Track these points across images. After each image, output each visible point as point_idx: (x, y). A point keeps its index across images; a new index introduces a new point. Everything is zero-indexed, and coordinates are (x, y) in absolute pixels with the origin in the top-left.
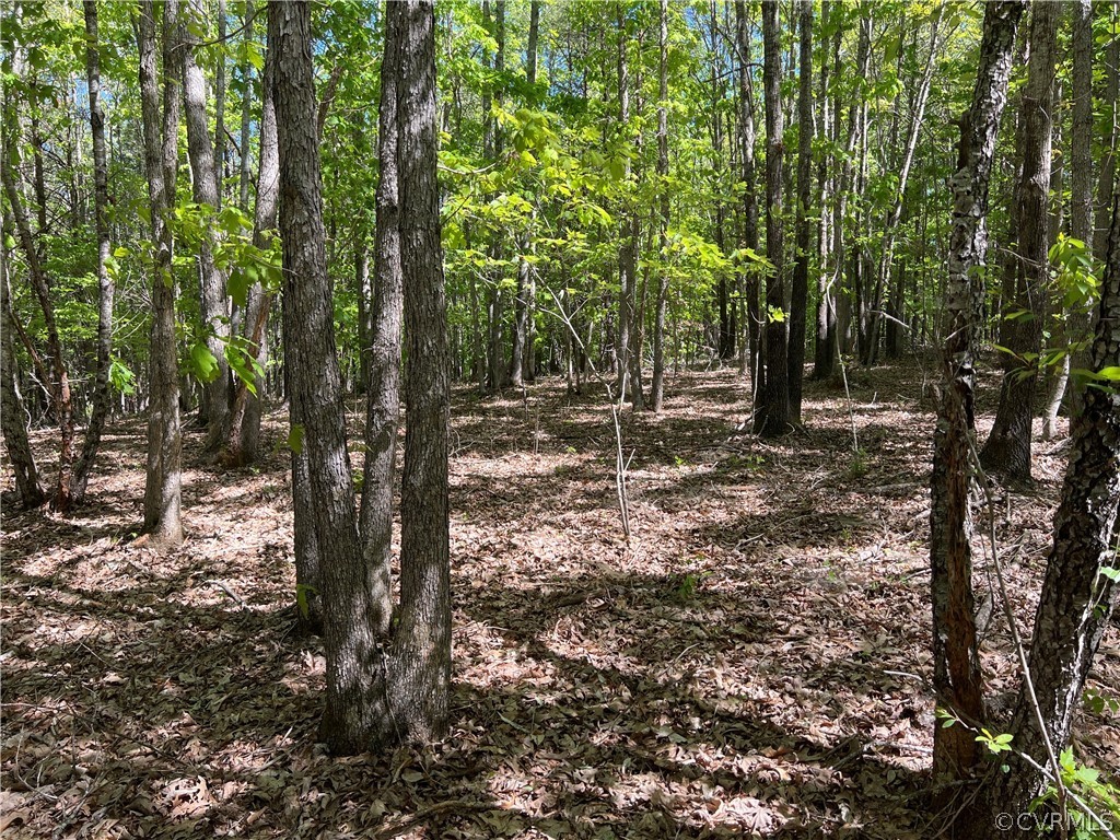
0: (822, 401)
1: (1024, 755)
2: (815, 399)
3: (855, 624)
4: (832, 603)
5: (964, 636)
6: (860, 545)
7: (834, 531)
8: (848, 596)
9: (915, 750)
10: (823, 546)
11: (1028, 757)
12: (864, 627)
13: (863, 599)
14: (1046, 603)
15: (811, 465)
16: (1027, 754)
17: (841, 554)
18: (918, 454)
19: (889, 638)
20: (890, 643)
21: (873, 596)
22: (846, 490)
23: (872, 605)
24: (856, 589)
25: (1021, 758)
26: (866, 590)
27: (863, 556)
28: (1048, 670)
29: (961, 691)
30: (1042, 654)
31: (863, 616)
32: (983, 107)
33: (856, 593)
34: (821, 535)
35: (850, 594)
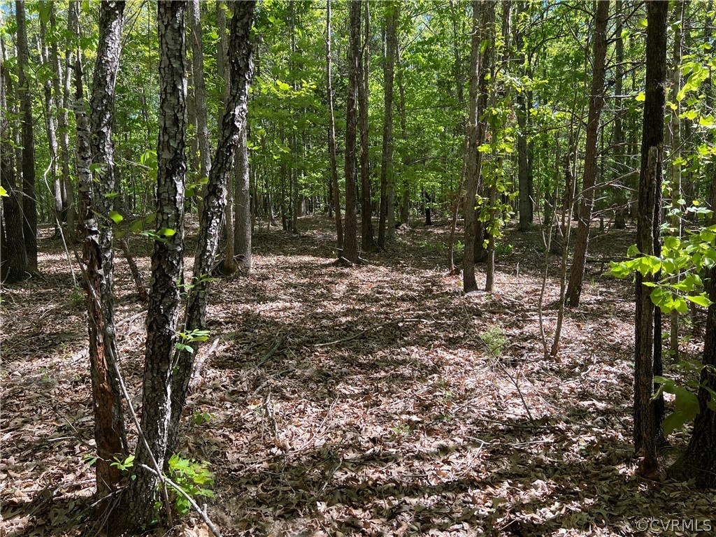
0: (60, 254)
1: (143, 465)
2: (54, 253)
3: (62, 407)
4: (46, 396)
5: (107, 402)
6: (74, 351)
7: (56, 345)
8: (59, 389)
9: (91, 482)
10: (46, 357)
11: (146, 466)
12: (68, 408)
13: (70, 388)
14: (147, 371)
15: (45, 300)
16: (145, 464)
17: (59, 360)
18: (122, 285)
19: (86, 411)
20: (86, 414)
21: (77, 385)
22: (69, 315)
23: (76, 391)
24: (65, 382)
25: (142, 468)
26: (72, 382)
27: (75, 358)
28: (152, 411)
29: (108, 437)
30: (148, 402)
31: (68, 400)
32: (103, 62)
33: (65, 386)
34: (45, 349)
35: (60, 387)
